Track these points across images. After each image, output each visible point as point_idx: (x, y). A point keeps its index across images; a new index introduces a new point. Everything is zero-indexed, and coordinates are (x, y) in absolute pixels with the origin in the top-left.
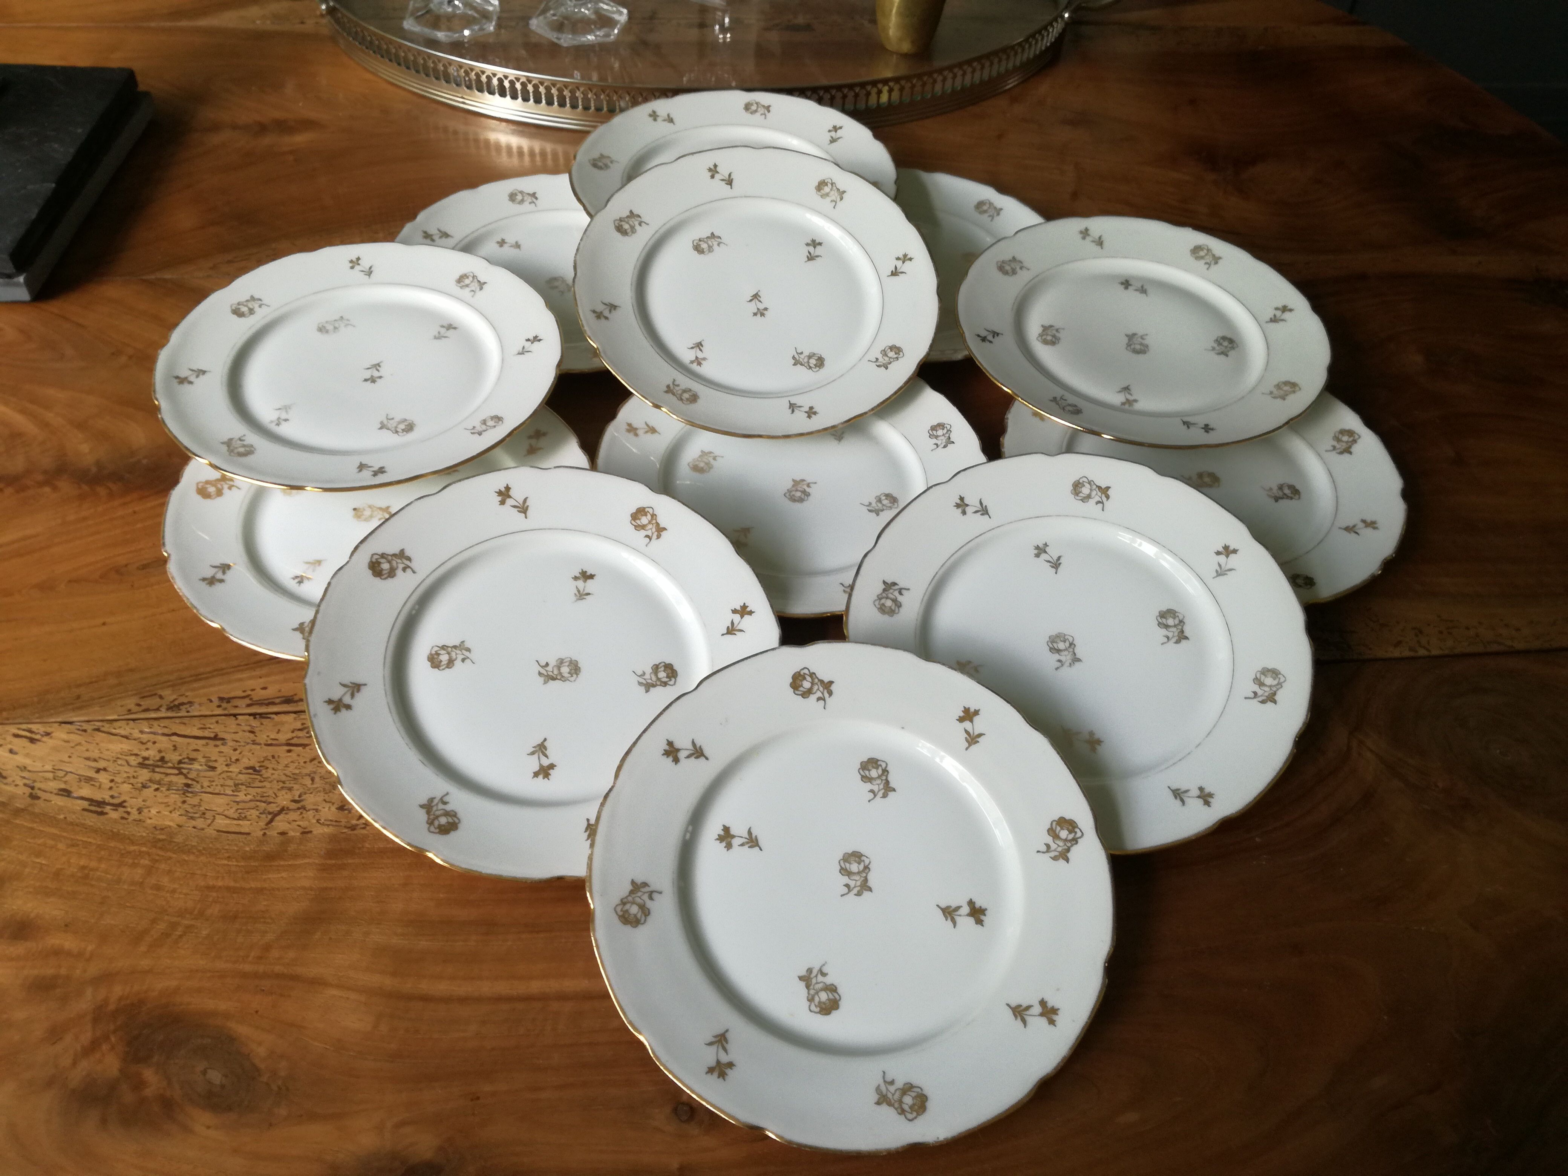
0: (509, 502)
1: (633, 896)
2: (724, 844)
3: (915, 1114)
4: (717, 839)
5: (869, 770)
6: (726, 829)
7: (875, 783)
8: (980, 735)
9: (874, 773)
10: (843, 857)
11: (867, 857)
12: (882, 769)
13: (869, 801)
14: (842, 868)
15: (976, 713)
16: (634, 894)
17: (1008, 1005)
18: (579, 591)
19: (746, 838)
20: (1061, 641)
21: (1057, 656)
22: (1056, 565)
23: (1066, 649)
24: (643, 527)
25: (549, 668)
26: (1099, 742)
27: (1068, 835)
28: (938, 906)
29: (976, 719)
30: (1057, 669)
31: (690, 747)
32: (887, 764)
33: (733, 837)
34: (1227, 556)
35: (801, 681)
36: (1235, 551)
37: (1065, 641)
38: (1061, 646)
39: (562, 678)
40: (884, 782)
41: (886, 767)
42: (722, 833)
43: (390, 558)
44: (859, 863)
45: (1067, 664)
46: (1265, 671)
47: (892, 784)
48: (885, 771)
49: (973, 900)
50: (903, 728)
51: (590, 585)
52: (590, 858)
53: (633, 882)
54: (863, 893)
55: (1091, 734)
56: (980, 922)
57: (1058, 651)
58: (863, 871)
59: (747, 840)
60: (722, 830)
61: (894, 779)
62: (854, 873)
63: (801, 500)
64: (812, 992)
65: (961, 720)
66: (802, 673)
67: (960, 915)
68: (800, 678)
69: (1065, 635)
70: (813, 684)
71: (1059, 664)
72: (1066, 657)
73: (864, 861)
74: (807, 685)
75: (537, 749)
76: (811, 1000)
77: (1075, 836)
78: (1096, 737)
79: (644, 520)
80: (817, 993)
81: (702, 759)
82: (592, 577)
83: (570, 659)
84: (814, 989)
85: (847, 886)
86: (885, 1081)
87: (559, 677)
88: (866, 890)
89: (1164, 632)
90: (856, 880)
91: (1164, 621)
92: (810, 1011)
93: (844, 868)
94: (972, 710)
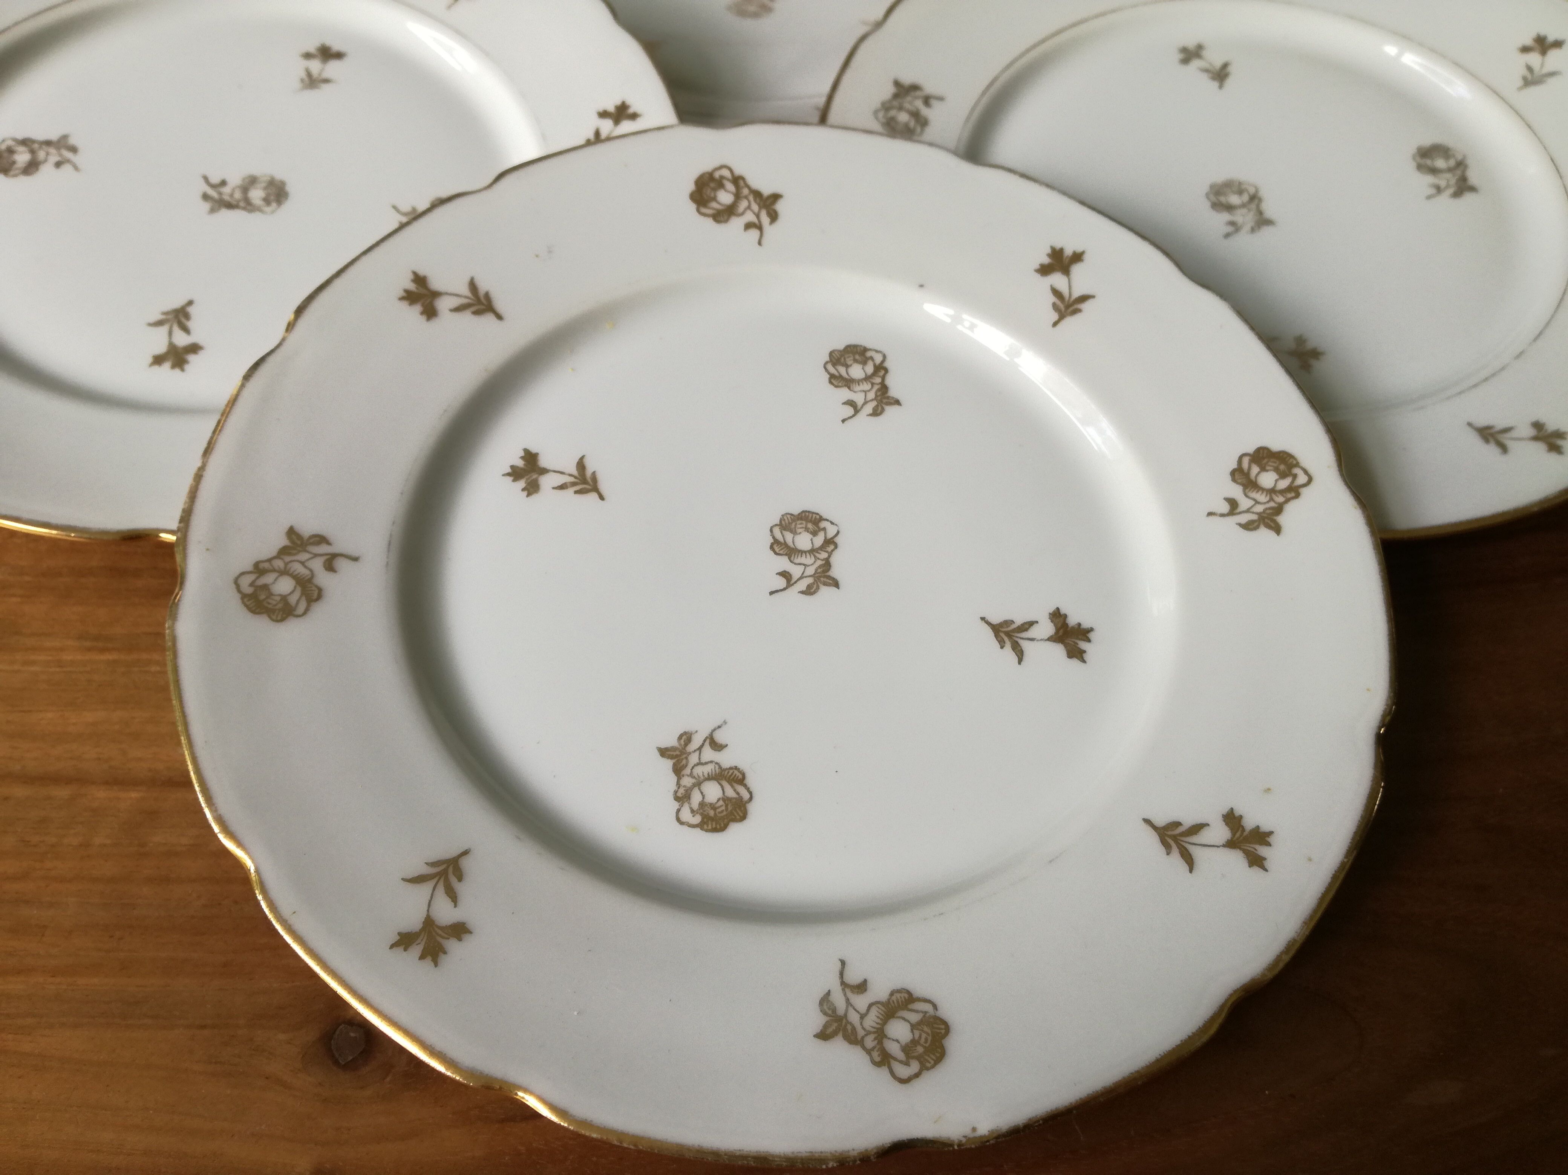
1: (288, 559)
2: (522, 484)
3: (915, 1067)
4: (508, 474)
5: (847, 366)
6: (531, 458)
7: (857, 388)
8: (1084, 298)
9: (856, 371)
10: (781, 521)
11: (832, 523)
12: (875, 365)
13: (843, 421)
14: (776, 541)
15: (1078, 257)
16: (290, 554)
17: (1147, 821)
18: (310, 76)
19: (570, 475)
20: (1234, 192)
21: (1225, 217)
22: (1221, 75)
23: (1243, 206)
25: (226, 190)
26: (1316, 354)
27: (1276, 481)
28: (983, 619)
29: (1077, 270)
30: (1227, 236)
31: (465, 290)
32: (884, 357)
33: (544, 471)
35: (715, 190)
37: (1240, 193)
38: (1234, 200)
39: (248, 206)
40: (876, 387)
41: (883, 361)
42: (520, 463)
44: (814, 534)
45: (1247, 228)
47: (894, 392)
48: (881, 369)
49: (1063, 611)
50: (921, 286)
51: (333, 68)
52: (199, 477)
53: (291, 532)
54: (818, 588)
55: (1300, 340)
56: (1076, 654)
57: (1229, 208)
58: (823, 548)
59: (572, 479)
60: (522, 458)
61: (896, 385)
62: (802, 552)
63: (756, 15)
64: (687, 781)
65: (1044, 270)
66: (717, 175)
67: (1032, 640)
68: (712, 185)
69: (1240, 183)
70: (738, 196)
71: (1230, 229)
72: (1245, 218)
73: (824, 529)
74: (725, 197)
75: (171, 316)
76: (682, 798)
77: (1293, 482)
78: (1310, 345)
80: (698, 784)
81: (489, 318)
82: (339, 56)
83: (270, 178)
84: (691, 775)
85: (785, 574)
86: (843, 984)
87: (242, 204)
88: (825, 584)
89: (1430, 179)
90: (804, 565)
91: (1429, 162)
92: (678, 819)
93: (782, 540)
94: (1068, 252)
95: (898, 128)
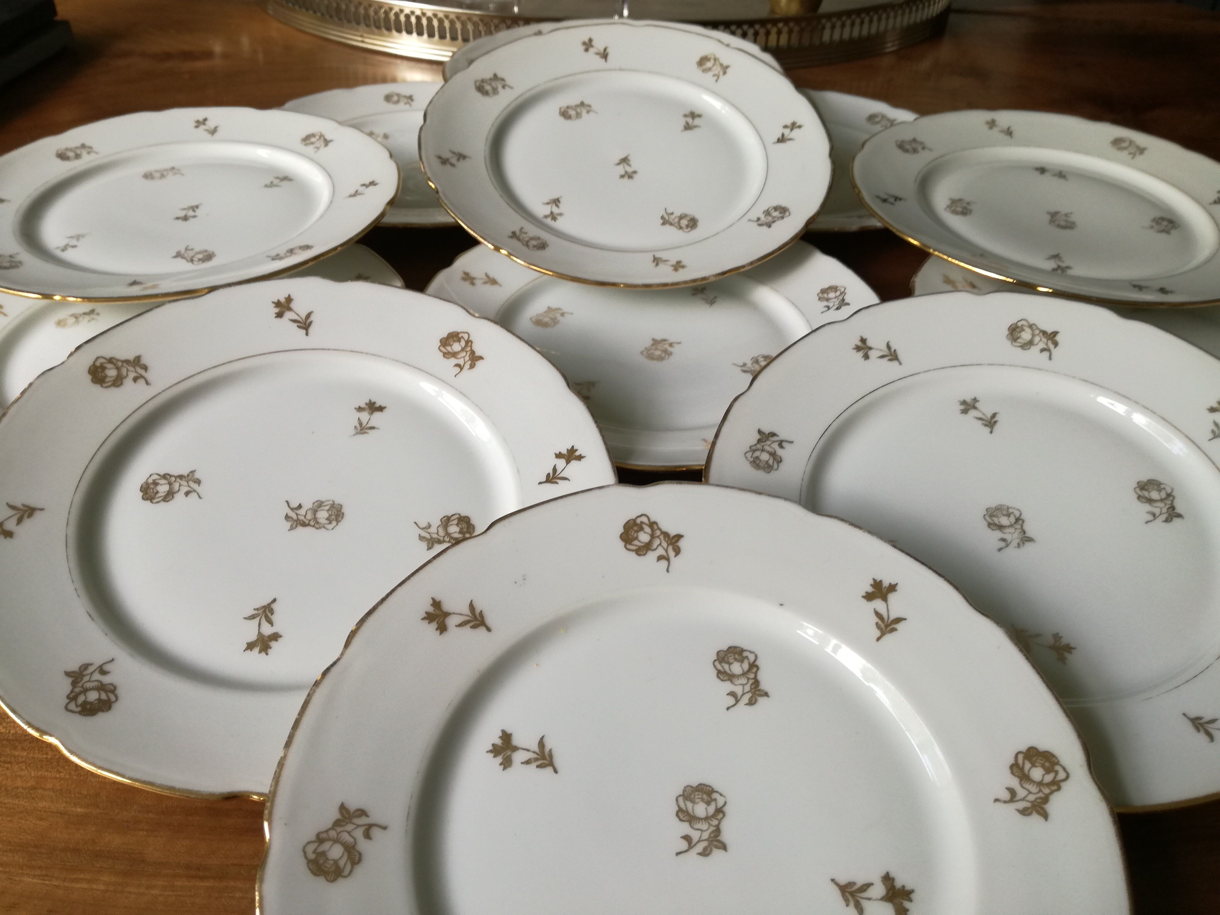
0: (289, 315)
1: (339, 829)
2: (499, 759)
4: (491, 751)
5: (730, 664)
6: (506, 737)
7: (738, 682)
8: (898, 620)
9: (736, 668)
10: (684, 791)
11: (721, 795)
12: (749, 663)
13: (728, 709)
14: (680, 809)
15: (892, 588)
16: (340, 826)
18: (361, 424)
19: (534, 752)
20: (1004, 515)
21: (998, 534)
22: (991, 423)
23: (1011, 526)
24: (454, 355)
25: (302, 512)
26: (1069, 648)
27: (1043, 774)
28: (833, 880)
29: (892, 597)
30: (1000, 550)
31: (466, 610)
32: (756, 656)
33: (515, 749)
35: (637, 532)
37: (1008, 516)
38: (1004, 521)
39: (316, 524)
40: (751, 682)
41: (755, 661)
42: (499, 742)
43: (120, 364)
44: (708, 803)
45: (1015, 543)
47: (765, 685)
48: (754, 666)
49: (892, 875)
50: (781, 605)
51: (377, 418)
52: (281, 764)
53: (342, 808)
54: (711, 851)
55: (1057, 637)
57: (1001, 527)
58: (714, 816)
59: (535, 756)
60: (500, 737)
61: (766, 680)
62: (699, 819)
63: (660, 359)
65: (869, 597)
66: (639, 521)
67: (869, 899)
68: (635, 528)
69: (1008, 508)
70: (653, 536)
71: (1003, 544)
72: (1012, 535)
73: (715, 800)
74: (644, 537)
75: (260, 611)
77: (1054, 776)
78: (1064, 641)
79: (456, 347)
81: (482, 630)
82: (381, 409)
83: (331, 502)
85: (687, 838)
87: (312, 523)
88: (717, 847)
89: (1147, 507)
90: (701, 830)
91: (1146, 494)
93: (684, 808)
94: (886, 584)
95: (761, 465)
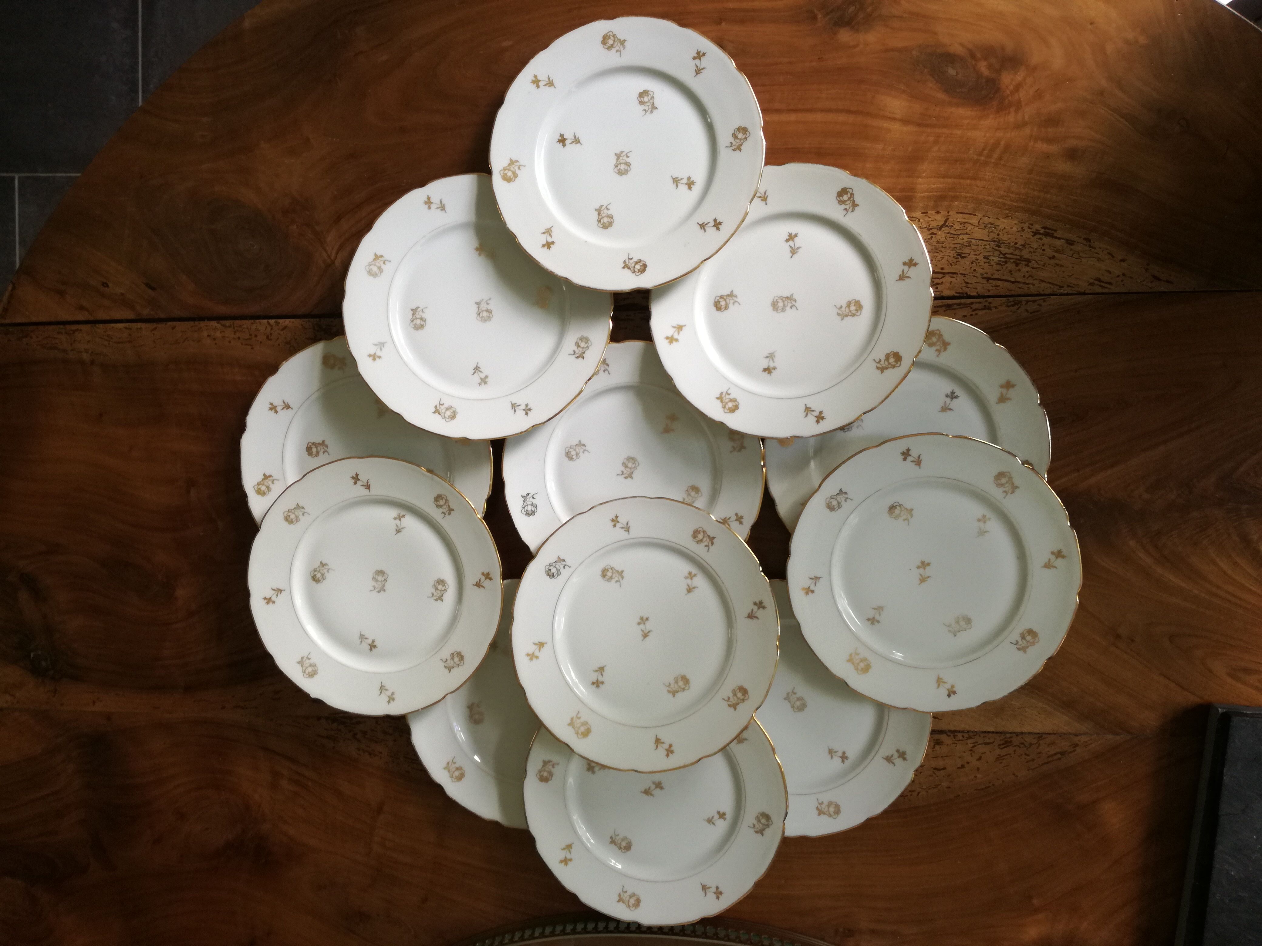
0: (817, 414)
2: (692, 180)
3: (609, 35)
4: (695, 182)
5: (608, 222)
6: (690, 188)
7: (606, 215)
8: (544, 233)
9: (606, 220)
10: (628, 173)
12: (601, 222)
13: (610, 204)
14: (629, 166)
15: (543, 246)
16: (740, 144)
17: (555, 88)
18: (773, 359)
19: (679, 183)
20: (484, 317)
21: (489, 307)
22: (477, 369)
23: (483, 311)
24: (731, 400)
25: (790, 305)
27: (508, 174)
28: (582, 145)
29: (544, 242)
30: (490, 299)
31: (707, 228)
33: (686, 184)
34: (375, 354)
35: (641, 269)
36: (370, 356)
37: (482, 317)
38: (485, 314)
39: (782, 299)
40: (601, 215)
41: (598, 224)
42: (692, 186)
43: (889, 366)
44: (620, 169)
45: (483, 302)
46: (375, 275)
47: (596, 214)
48: (599, 221)
49: (563, 148)
51: (765, 363)
53: (741, 150)
54: (620, 153)
55: (480, 255)
56: (562, 136)
57: (487, 311)
58: (618, 164)
59: (679, 182)
60: (692, 188)
62: (623, 163)
64: (651, 101)
65: (553, 243)
66: (640, 273)
67: (571, 139)
69: (482, 320)
70: (634, 267)
71: (488, 302)
72: (484, 306)
73: (617, 170)
74: (638, 267)
75: (796, 251)
76: (653, 97)
77: (504, 172)
78: (478, 252)
79: (730, 405)
80: (649, 101)
81: (700, 223)
83: (778, 311)
84: (650, 103)
85: (628, 157)
87: (784, 299)
88: (618, 154)
89: (423, 316)
90: (623, 160)
92: (653, 92)
93: (628, 167)
94: (545, 248)
95: (584, 340)
